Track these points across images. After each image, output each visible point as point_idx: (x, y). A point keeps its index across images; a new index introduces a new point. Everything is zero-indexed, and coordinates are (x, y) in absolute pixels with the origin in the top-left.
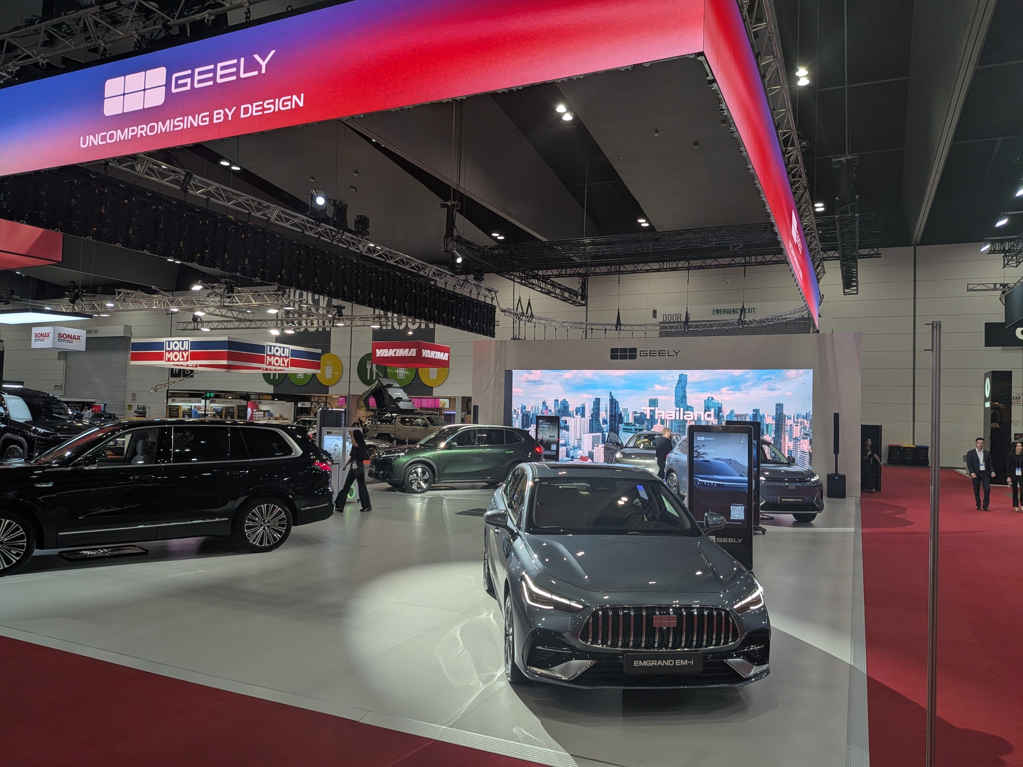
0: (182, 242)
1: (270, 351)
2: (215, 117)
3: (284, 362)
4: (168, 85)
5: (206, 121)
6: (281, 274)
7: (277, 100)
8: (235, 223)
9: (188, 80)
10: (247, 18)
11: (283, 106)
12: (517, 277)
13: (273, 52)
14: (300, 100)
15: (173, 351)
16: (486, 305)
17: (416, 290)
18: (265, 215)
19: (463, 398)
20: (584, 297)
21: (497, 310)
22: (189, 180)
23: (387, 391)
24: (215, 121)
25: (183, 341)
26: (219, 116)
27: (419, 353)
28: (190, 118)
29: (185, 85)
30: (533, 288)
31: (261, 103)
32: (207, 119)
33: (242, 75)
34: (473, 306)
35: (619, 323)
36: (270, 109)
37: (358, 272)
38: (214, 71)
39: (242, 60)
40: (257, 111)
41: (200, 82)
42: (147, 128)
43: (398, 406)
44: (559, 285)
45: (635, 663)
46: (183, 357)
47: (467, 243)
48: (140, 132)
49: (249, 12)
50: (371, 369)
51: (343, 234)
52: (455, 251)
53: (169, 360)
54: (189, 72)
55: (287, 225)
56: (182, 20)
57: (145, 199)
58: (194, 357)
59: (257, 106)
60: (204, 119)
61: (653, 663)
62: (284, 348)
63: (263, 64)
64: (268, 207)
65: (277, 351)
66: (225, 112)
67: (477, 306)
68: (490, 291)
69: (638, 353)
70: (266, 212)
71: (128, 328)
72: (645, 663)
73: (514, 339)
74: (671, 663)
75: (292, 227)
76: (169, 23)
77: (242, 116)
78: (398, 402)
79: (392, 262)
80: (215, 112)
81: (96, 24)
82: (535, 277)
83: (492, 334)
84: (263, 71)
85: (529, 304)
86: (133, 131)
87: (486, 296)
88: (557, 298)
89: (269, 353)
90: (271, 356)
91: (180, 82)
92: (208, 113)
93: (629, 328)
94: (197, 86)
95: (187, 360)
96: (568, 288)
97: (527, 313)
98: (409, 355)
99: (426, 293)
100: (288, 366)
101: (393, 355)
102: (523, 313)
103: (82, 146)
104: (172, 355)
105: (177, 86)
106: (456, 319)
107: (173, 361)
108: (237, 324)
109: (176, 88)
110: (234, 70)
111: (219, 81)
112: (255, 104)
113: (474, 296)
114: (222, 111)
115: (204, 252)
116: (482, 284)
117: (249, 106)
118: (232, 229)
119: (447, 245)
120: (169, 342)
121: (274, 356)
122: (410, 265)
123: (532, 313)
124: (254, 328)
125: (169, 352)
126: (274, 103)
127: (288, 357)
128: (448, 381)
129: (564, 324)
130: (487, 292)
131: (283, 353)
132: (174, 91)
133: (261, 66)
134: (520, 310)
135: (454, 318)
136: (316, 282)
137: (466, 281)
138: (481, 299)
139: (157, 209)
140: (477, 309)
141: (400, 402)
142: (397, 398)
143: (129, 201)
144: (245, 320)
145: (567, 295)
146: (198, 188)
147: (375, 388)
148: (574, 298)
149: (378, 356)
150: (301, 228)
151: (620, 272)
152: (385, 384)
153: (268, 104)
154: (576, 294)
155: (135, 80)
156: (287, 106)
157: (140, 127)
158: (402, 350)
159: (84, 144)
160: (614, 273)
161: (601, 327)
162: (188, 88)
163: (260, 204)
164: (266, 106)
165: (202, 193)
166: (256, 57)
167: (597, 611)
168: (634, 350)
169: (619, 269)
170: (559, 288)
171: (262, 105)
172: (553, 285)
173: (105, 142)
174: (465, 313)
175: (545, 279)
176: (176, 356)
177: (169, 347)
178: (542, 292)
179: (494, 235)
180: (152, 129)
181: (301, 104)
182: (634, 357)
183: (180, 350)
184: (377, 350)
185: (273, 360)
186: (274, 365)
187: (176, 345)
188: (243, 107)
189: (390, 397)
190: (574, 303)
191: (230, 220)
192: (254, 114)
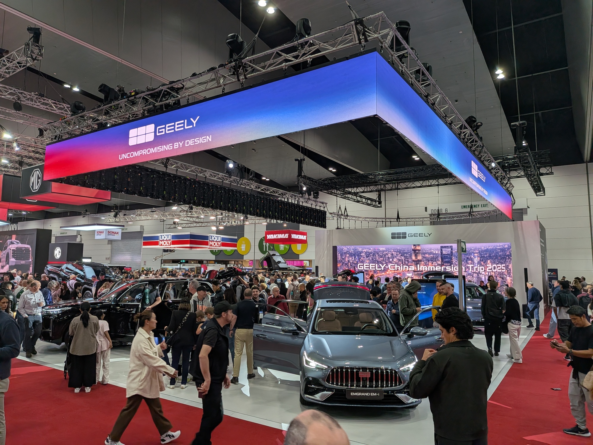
0: (165, 192)
1: (211, 239)
2: (175, 146)
3: (218, 244)
4: (155, 132)
5: (171, 148)
6: (212, 203)
7: (200, 138)
8: (190, 180)
9: (164, 130)
10: (188, 102)
11: (203, 141)
12: (339, 194)
13: (198, 117)
14: (210, 138)
15: (163, 240)
16: (320, 211)
17: (281, 206)
18: (204, 175)
20: (380, 203)
21: (327, 213)
22: (168, 161)
23: (272, 258)
24: (175, 148)
25: (168, 235)
26: (176, 145)
27: (290, 236)
28: (165, 146)
29: (162, 132)
30: (349, 200)
31: (194, 139)
32: (172, 147)
33: (186, 127)
34: (313, 212)
36: (197, 142)
37: (251, 199)
38: (174, 126)
39: (186, 121)
40: (192, 143)
41: (168, 130)
42: (147, 151)
43: (278, 266)
44: (364, 197)
45: (352, 394)
47: (309, 179)
48: (144, 153)
49: (188, 99)
50: (266, 245)
51: (243, 180)
52: (302, 184)
53: (161, 245)
54: (164, 126)
55: (215, 179)
56: (161, 103)
57: (148, 173)
58: (174, 243)
59: (192, 141)
60: (170, 147)
61: (360, 394)
62: (218, 237)
63: (195, 122)
64: (205, 171)
65: (215, 238)
66: (179, 143)
67: (315, 212)
68: (323, 203)
70: (205, 173)
71: (142, 227)
72: (356, 394)
73: (338, 228)
74: (368, 394)
75: (217, 180)
76: (155, 105)
77: (186, 145)
78: (279, 263)
79: (268, 192)
80: (175, 144)
81: (126, 105)
82: (350, 193)
83: (325, 227)
84: (195, 126)
85: (346, 209)
86: (141, 152)
87: (320, 207)
88: (363, 204)
89: (210, 240)
90: (211, 241)
91: (160, 130)
92: (172, 144)
94: (167, 132)
95: (170, 245)
96: (370, 198)
97: (344, 214)
98: (285, 237)
99: (287, 207)
100: (220, 246)
101: (276, 238)
102: (342, 215)
103: (120, 159)
104: (162, 243)
105: (159, 132)
106: (304, 220)
107: (163, 245)
108: (195, 224)
109: (158, 133)
110: (182, 125)
111: (176, 130)
112: (191, 140)
113: (314, 207)
114: (178, 143)
115: (175, 195)
116: (318, 200)
117: (189, 141)
118: (188, 183)
119: (299, 181)
120: (161, 235)
121: (213, 241)
122: (278, 193)
123: (347, 214)
124: (204, 226)
125: (161, 241)
126: (199, 140)
127: (220, 242)
129: (366, 219)
130: (321, 204)
131: (218, 239)
132: (158, 134)
133: (193, 123)
134: (340, 213)
135: (302, 219)
136: (229, 206)
137: (309, 199)
138: (318, 208)
139: (153, 177)
140: (315, 213)
141: (280, 264)
142: (278, 262)
143: (141, 174)
144: (199, 222)
145: (369, 202)
146: (172, 165)
147: (266, 257)
148: (374, 203)
149: (268, 238)
150: (221, 179)
151: (397, 189)
152: (271, 254)
153: (197, 140)
154: (375, 201)
155: (142, 130)
156: (205, 141)
157: (144, 150)
158: (280, 235)
159: (121, 158)
160: (395, 189)
162: (164, 133)
163: (201, 170)
164: (196, 141)
165: (174, 167)
166: (192, 119)
167: (334, 369)
169: (397, 187)
170: (364, 198)
171: (194, 141)
172: (361, 197)
173: (129, 157)
174: (308, 216)
175: (356, 194)
177: (161, 238)
178: (354, 201)
179: (330, 169)
180: (149, 151)
181: (210, 140)
183: (167, 240)
184: (268, 235)
185: (212, 243)
186: (213, 246)
188: (186, 141)
189: (274, 261)
190: (374, 206)
191: (187, 179)
192: (191, 144)
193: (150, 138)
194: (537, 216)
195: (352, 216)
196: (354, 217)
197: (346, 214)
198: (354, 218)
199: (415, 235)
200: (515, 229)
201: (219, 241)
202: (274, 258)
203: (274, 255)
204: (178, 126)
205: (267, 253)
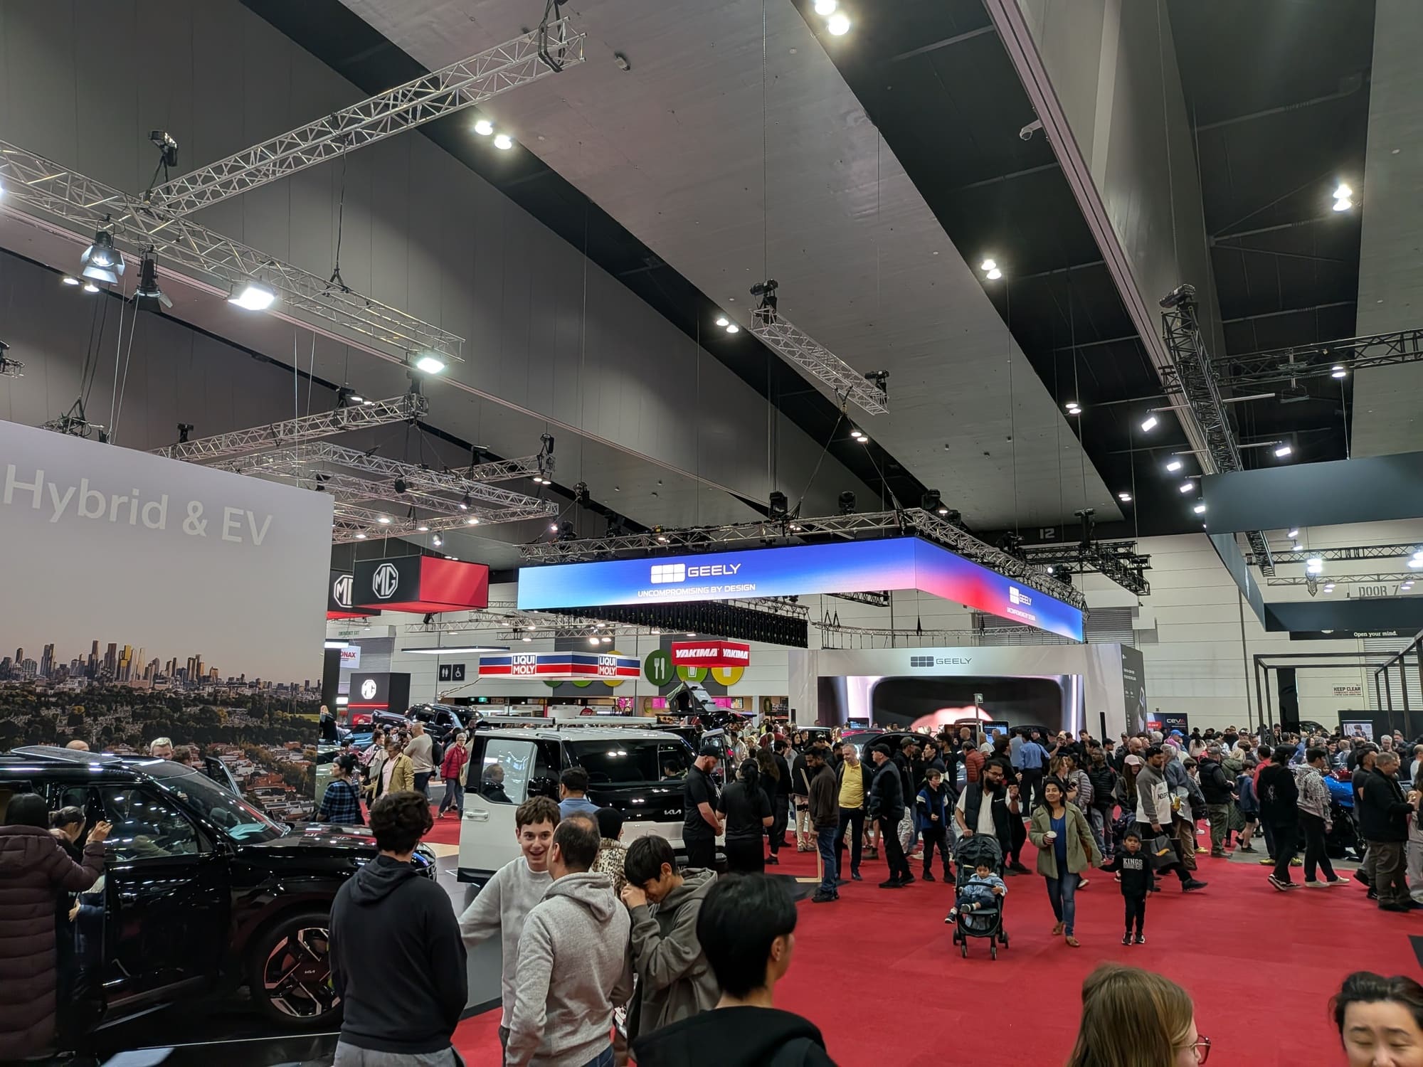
15: (520, 665)
19: (760, 697)
21: (809, 624)
27: (720, 653)
33: (725, 573)
35: (919, 629)
38: (710, 569)
43: (704, 709)
46: (530, 670)
53: (516, 673)
69: (935, 661)
73: (824, 648)
83: (806, 646)
85: (836, 615)
93: (929, 633)
104: (519, 669)
116: (797, 603)
121: (605, 666)
125: (517, 666)
128: (743, 679)
129: (868, 632)
132: (690, 575)
134: (828, 622)
149: (678, 656)
152: (690, 686)
155: (668, 568)
158: (703, 650)
161: (903, 633)
162: (697, 575)
168: (931, 658)
176: (523, 670)
182: (931, 664)
183: (527, 664)
184: (677, 651)
187: (523, 660)
193: (681, 578)
194: (1156, 621)
195: (846, 627)
196: (849, 628)
197: (836, 624)
198: (849, 631)
199: (946, 661)
200: (1089, 655)
201: (614, 666)
202: (696, 693)
203: (695, 688)
204: (716, 570)
205: (682, 684)
